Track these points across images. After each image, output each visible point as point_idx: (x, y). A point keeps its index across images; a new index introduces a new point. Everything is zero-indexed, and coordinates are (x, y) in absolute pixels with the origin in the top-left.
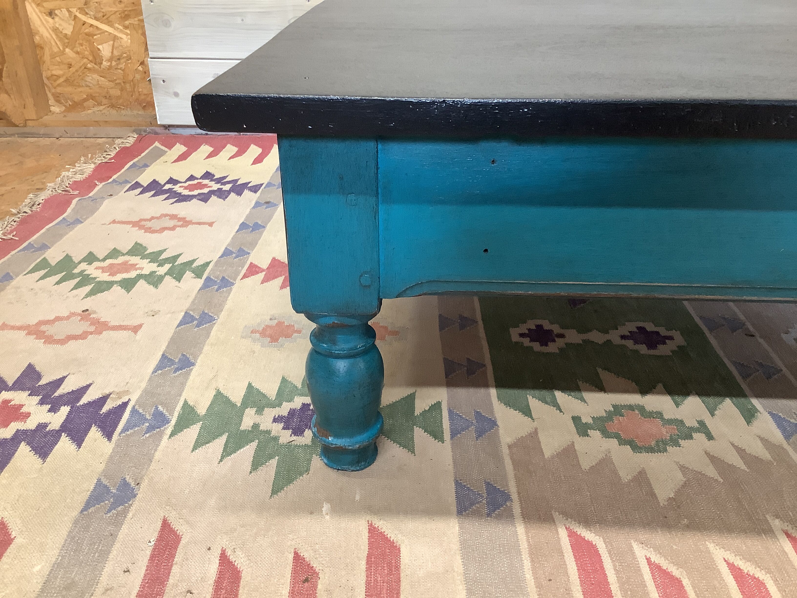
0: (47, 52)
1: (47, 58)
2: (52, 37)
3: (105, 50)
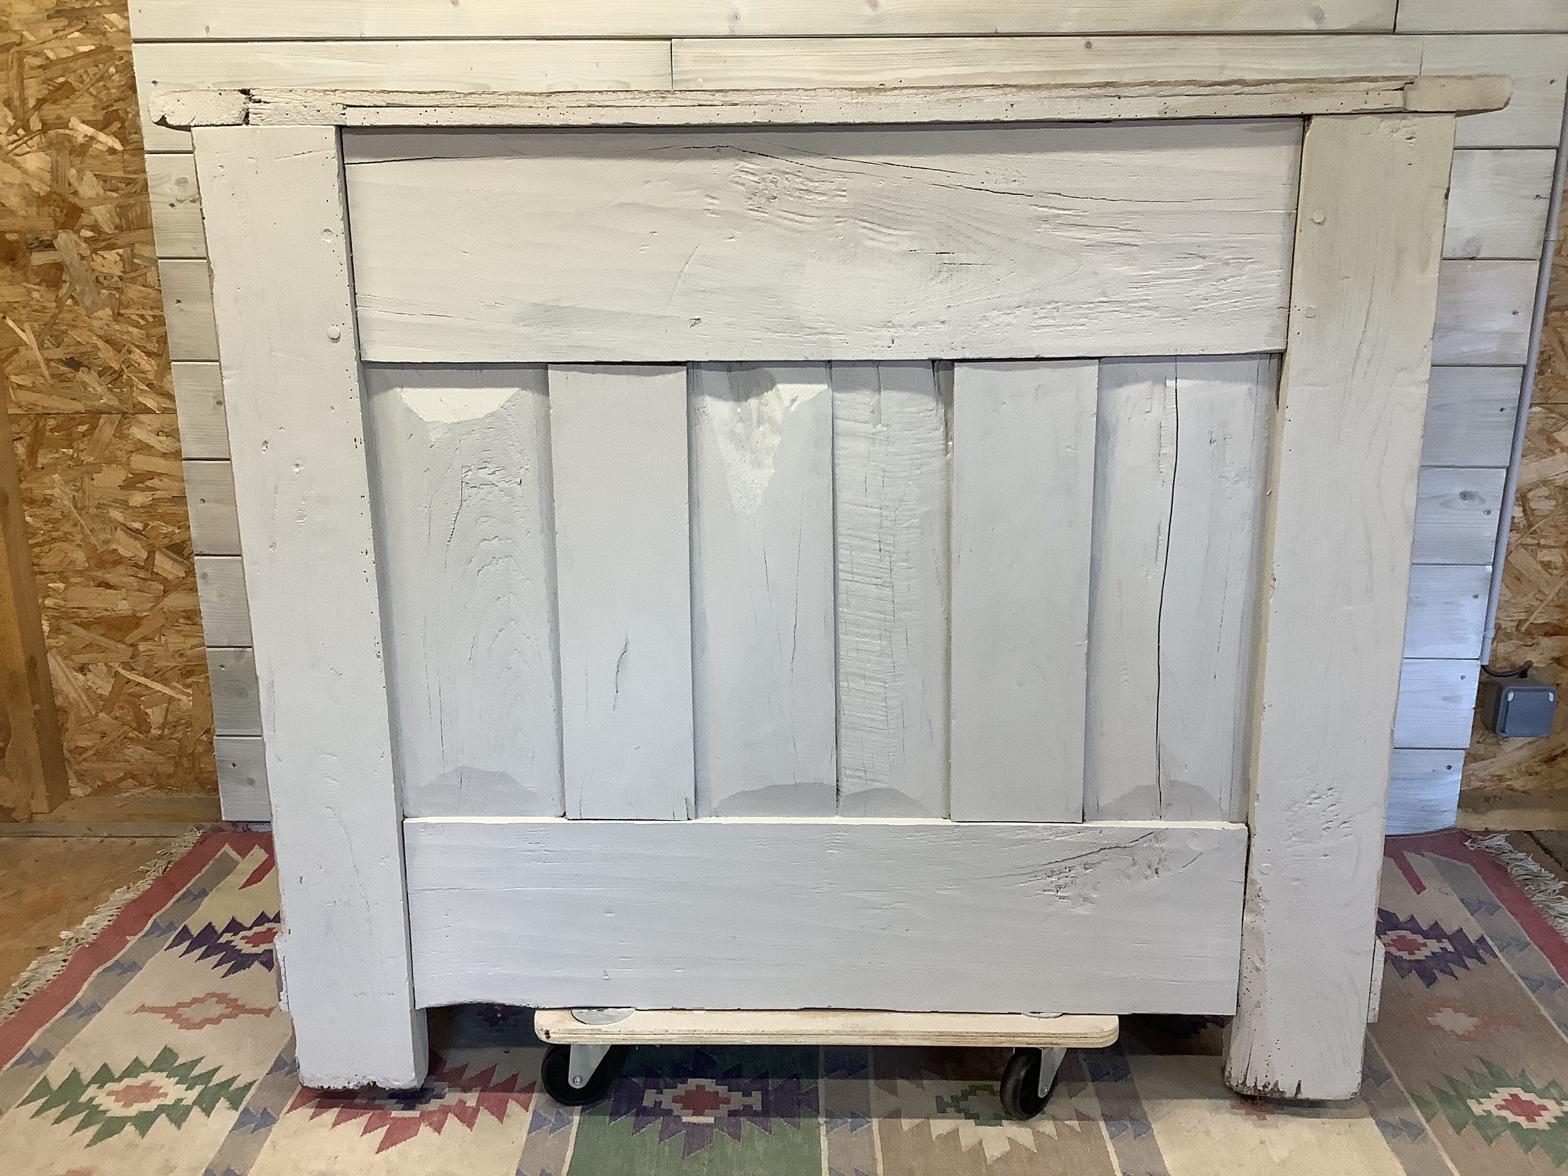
0: (72, 717)
1: (71, 725)
2: (81, 698)
3: (155, 715)
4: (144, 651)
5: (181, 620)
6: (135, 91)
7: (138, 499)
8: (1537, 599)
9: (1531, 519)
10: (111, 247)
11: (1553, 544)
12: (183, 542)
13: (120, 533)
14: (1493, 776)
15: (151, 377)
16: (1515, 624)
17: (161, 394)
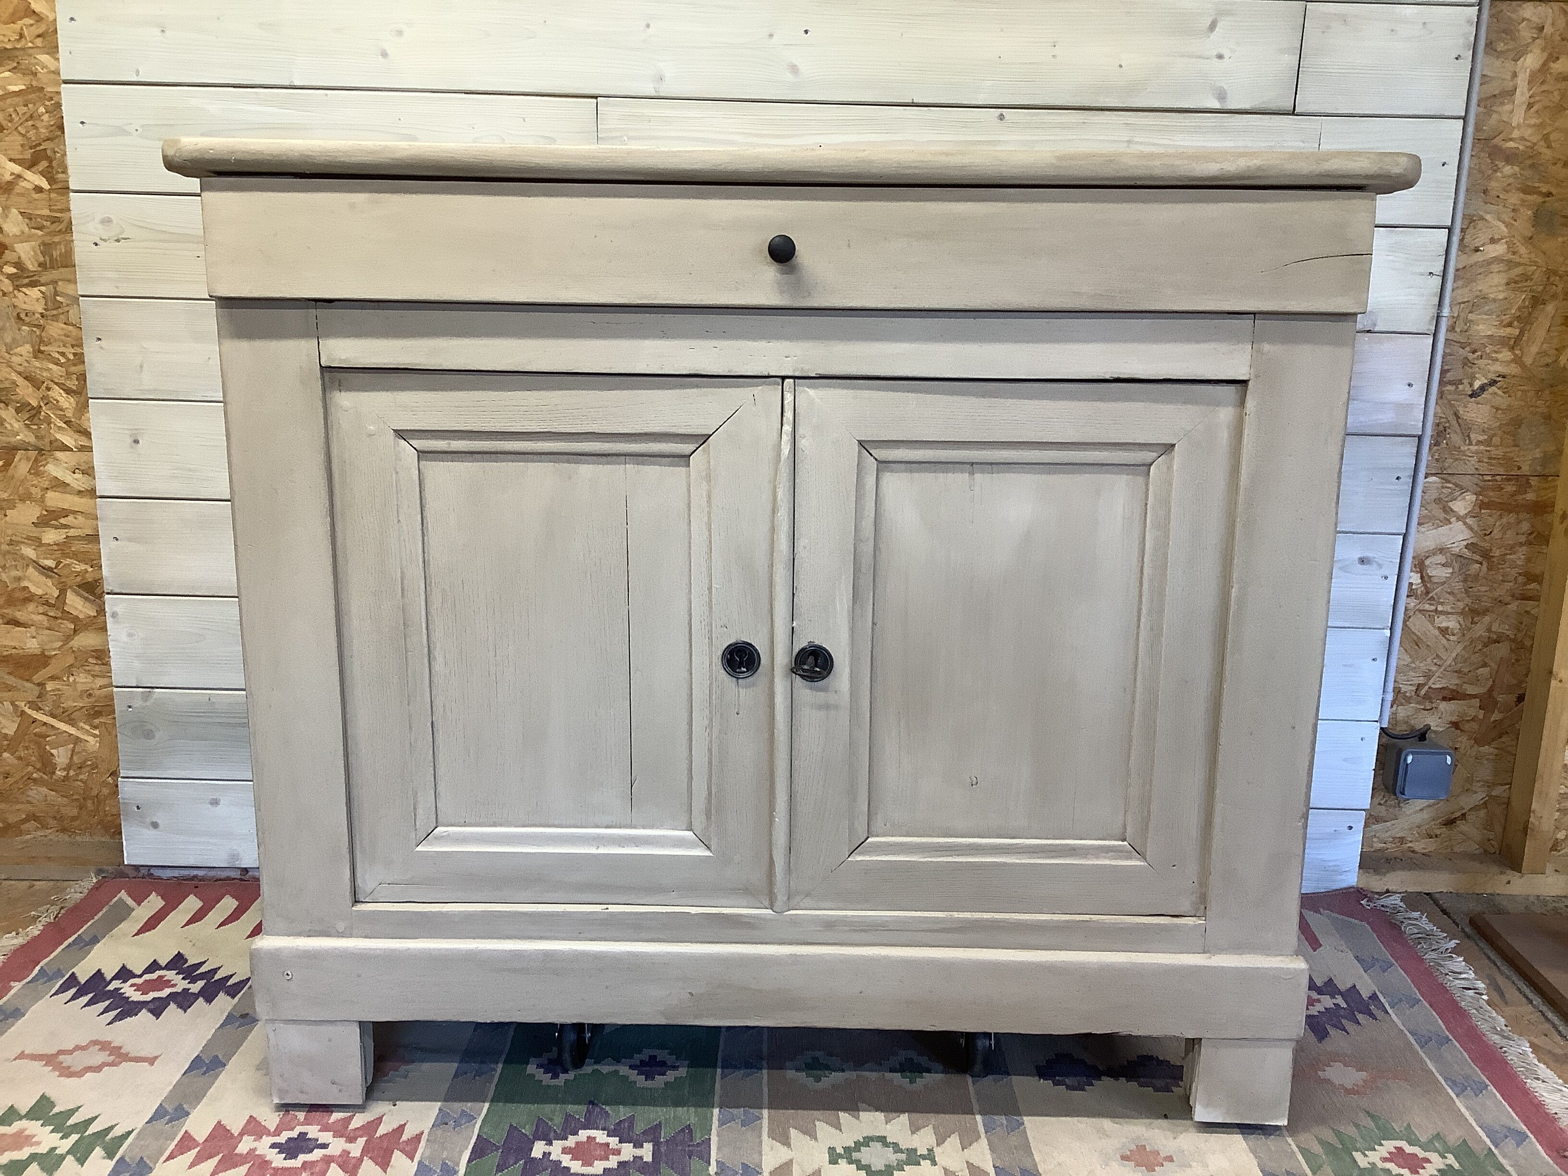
3: (61, 756)
4: (53, 690)
5: (90, 660)
6: (63, 132)
7: (51, 536)
8: (1436, 664)
9: (1428, 585)
10: (33, 284)
11: (1450, 610)
12: (96, 581)
13: (31, 570)
14: (1394, 838)
15: (69, 414)
16: (1414, 688)
17: (80, 432)
